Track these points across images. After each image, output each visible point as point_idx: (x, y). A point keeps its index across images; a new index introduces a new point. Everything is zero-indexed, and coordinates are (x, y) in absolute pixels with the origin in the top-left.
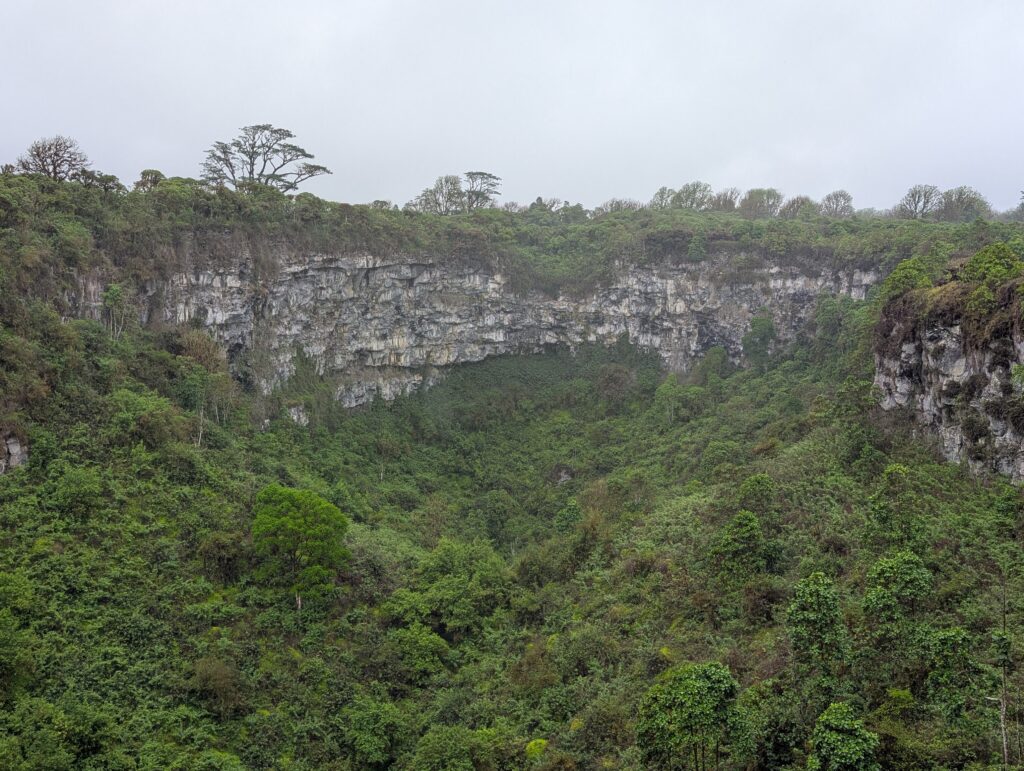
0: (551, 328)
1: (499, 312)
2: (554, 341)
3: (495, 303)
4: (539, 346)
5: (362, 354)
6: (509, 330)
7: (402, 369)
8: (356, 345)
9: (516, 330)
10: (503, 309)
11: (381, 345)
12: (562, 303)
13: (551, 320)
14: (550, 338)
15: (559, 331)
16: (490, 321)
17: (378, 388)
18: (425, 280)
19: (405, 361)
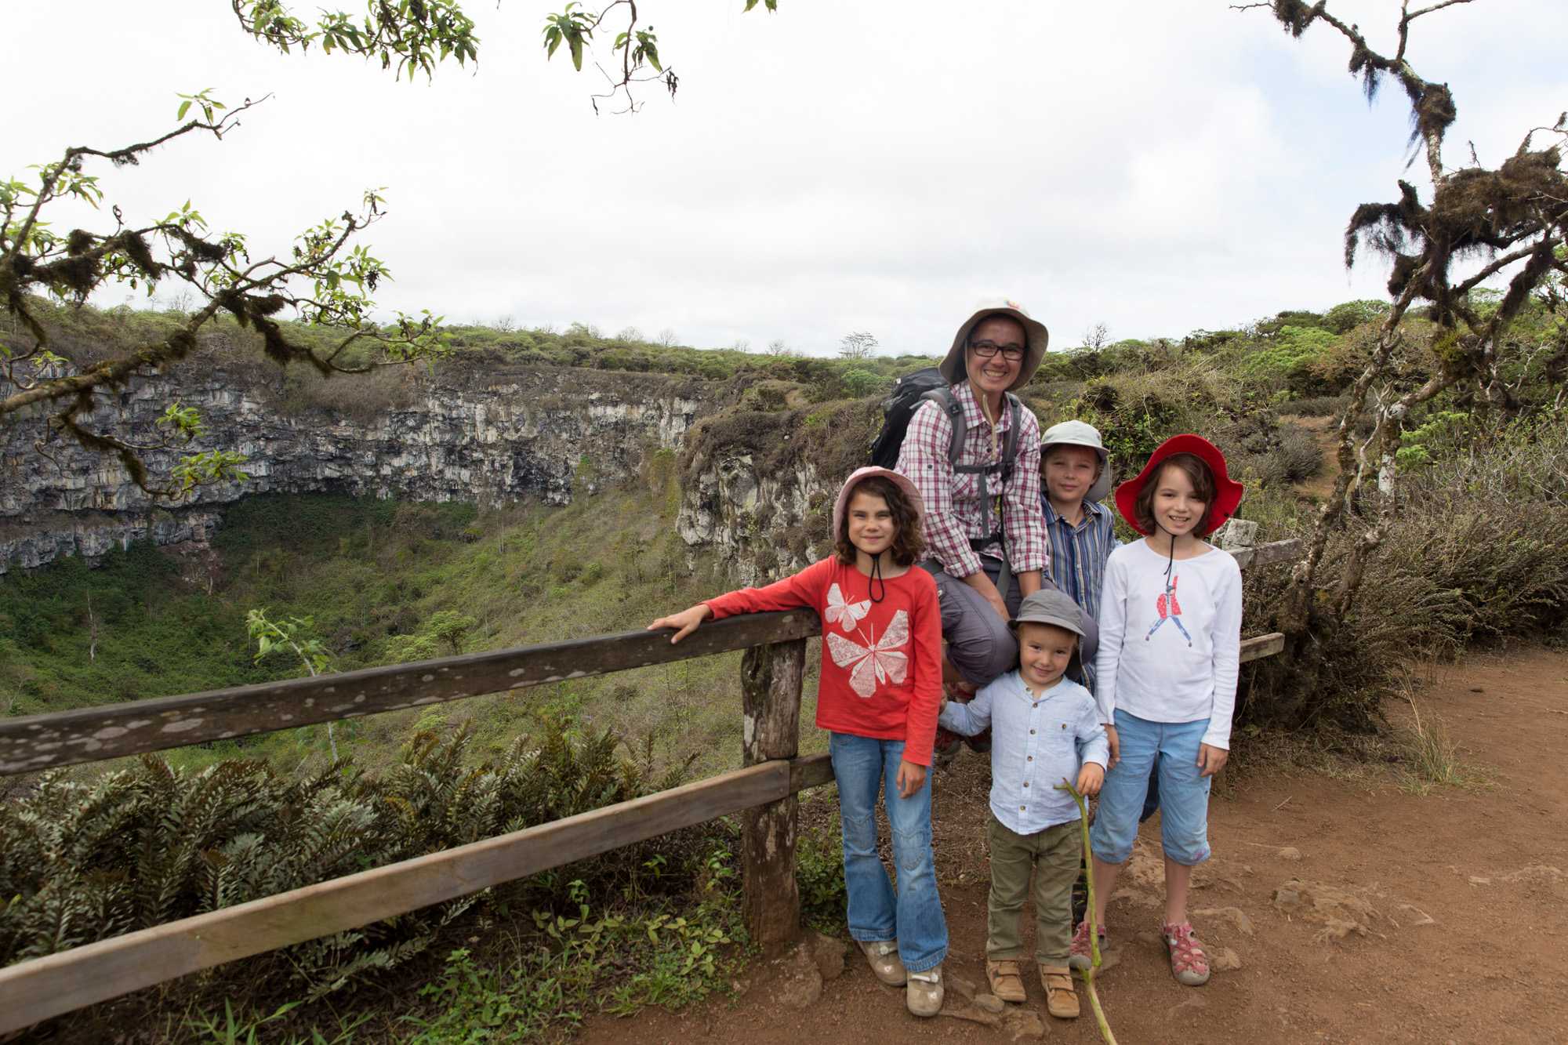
0: (332, 459)
1: (258, 438)
2: (336, 474)
3: (252, 427)
4: (315, 480)
5: (48, 495)
6: (275, 461)
7: (112, 513)
8: (37, 483)
9: (284, 462)
10: (263, 435)
11: (81, 482)
12: (344, 429)
13: (331, 449)
14: (331, 471)
15: (342, 462)
16: (247, 449)
17: (77, 540)
18: (146, 397)
19: (116, 503)
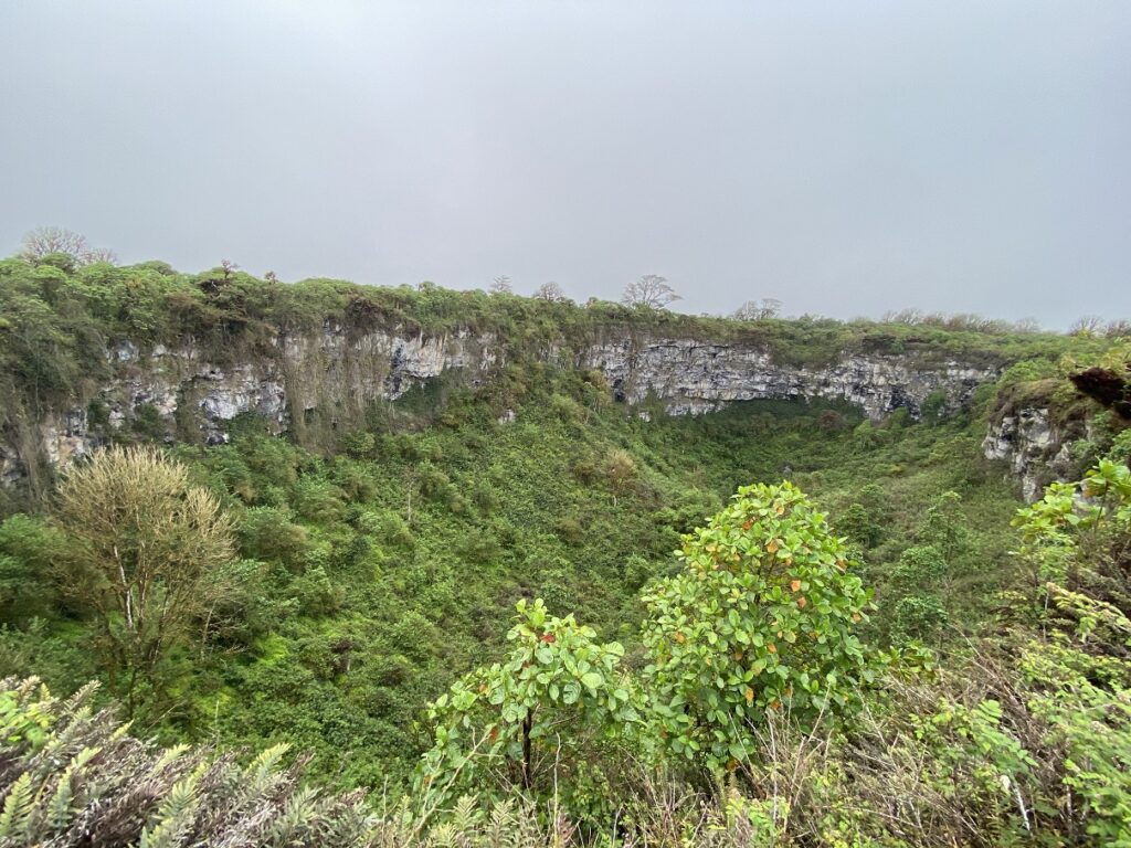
0: (795, 386)
1: (764, 374)
2: (796, 393)
3: (763, 370)
4: (786, 395)
5: (683, 390)
6: (769, 385)
7: (705, 400)
8: (681, 386)
9: (773, 386)
10: (766, 373)
11: (694, 387)
12: (804, 373)
13: (796, 381)
14: (794, 392)
15: (800, 388)
16: (758, 379)
17: (690, 409)
18: (723, 355)
19: (705, 396)
